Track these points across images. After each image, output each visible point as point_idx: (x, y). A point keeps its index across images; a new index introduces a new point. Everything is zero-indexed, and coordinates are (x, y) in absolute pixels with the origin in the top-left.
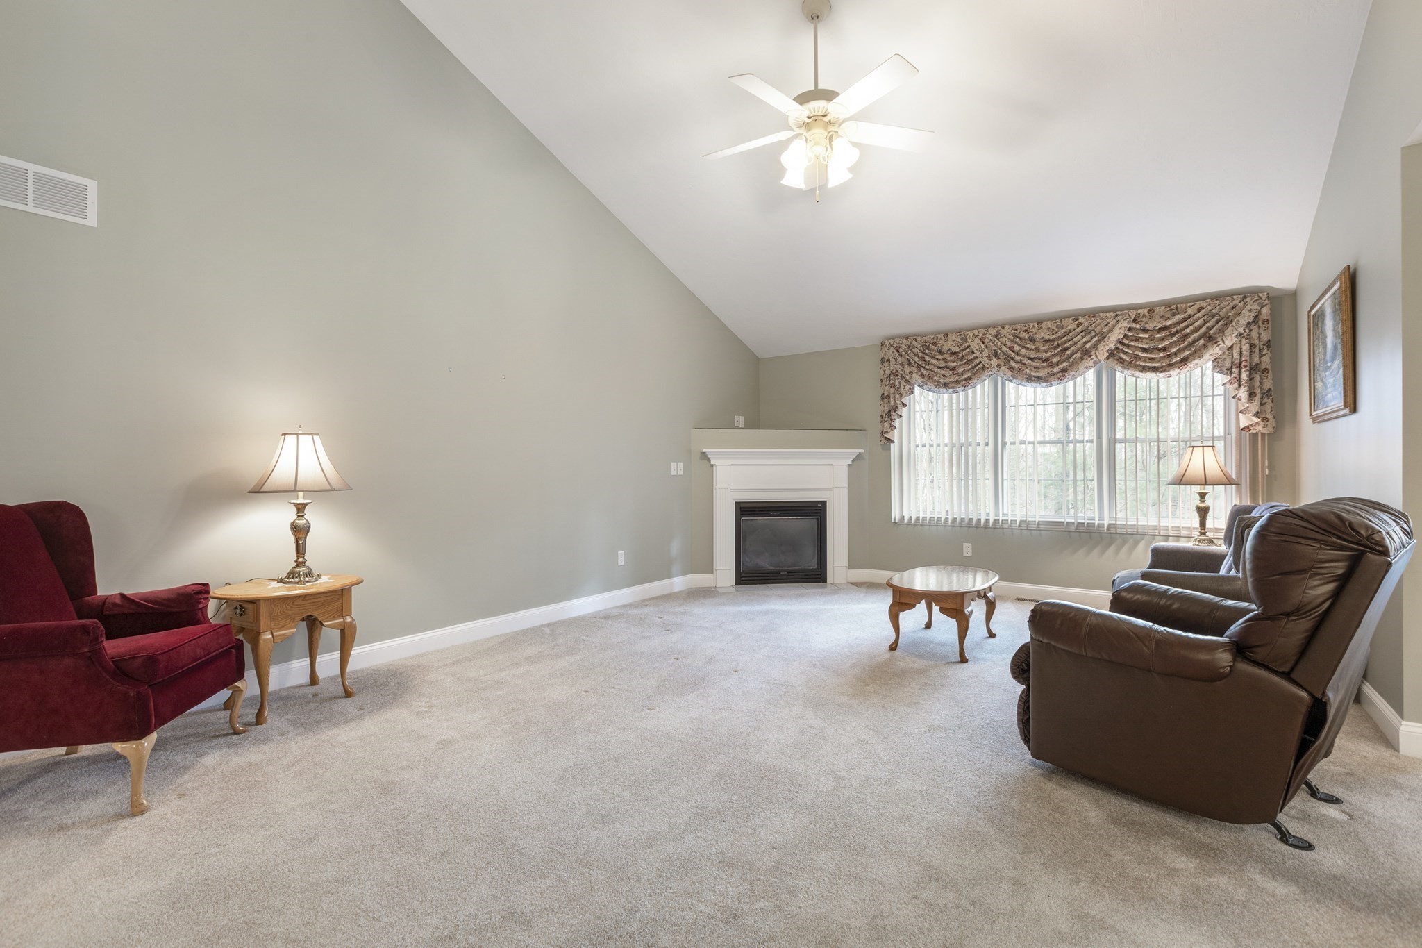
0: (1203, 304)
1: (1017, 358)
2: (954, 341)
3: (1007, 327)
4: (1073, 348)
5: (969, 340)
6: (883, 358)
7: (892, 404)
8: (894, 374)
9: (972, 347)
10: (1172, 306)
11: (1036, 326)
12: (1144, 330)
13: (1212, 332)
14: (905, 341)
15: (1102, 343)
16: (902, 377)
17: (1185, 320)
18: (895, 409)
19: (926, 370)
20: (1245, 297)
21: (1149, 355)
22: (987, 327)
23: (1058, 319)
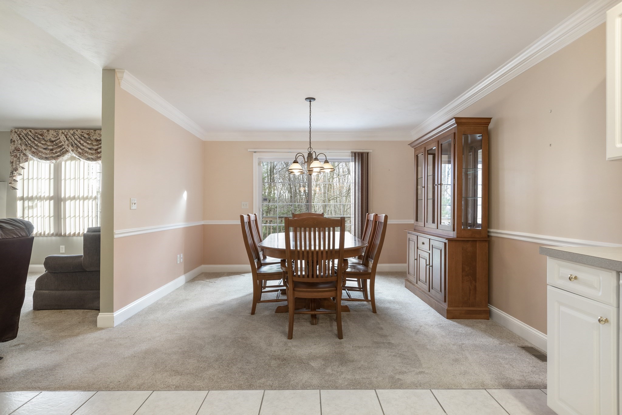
1: (82, 147)
2: (53, 134)
3: (79, 131)
5: (60, 135)
6: (11, 140)
7: (14, 167)
8: (17, 150)
9: (61, 139)
11: (93, 132)
14: (24, 131)
16: (22, 152)
18: (16, 170)
19: (35, 149)
22: (69, 129)
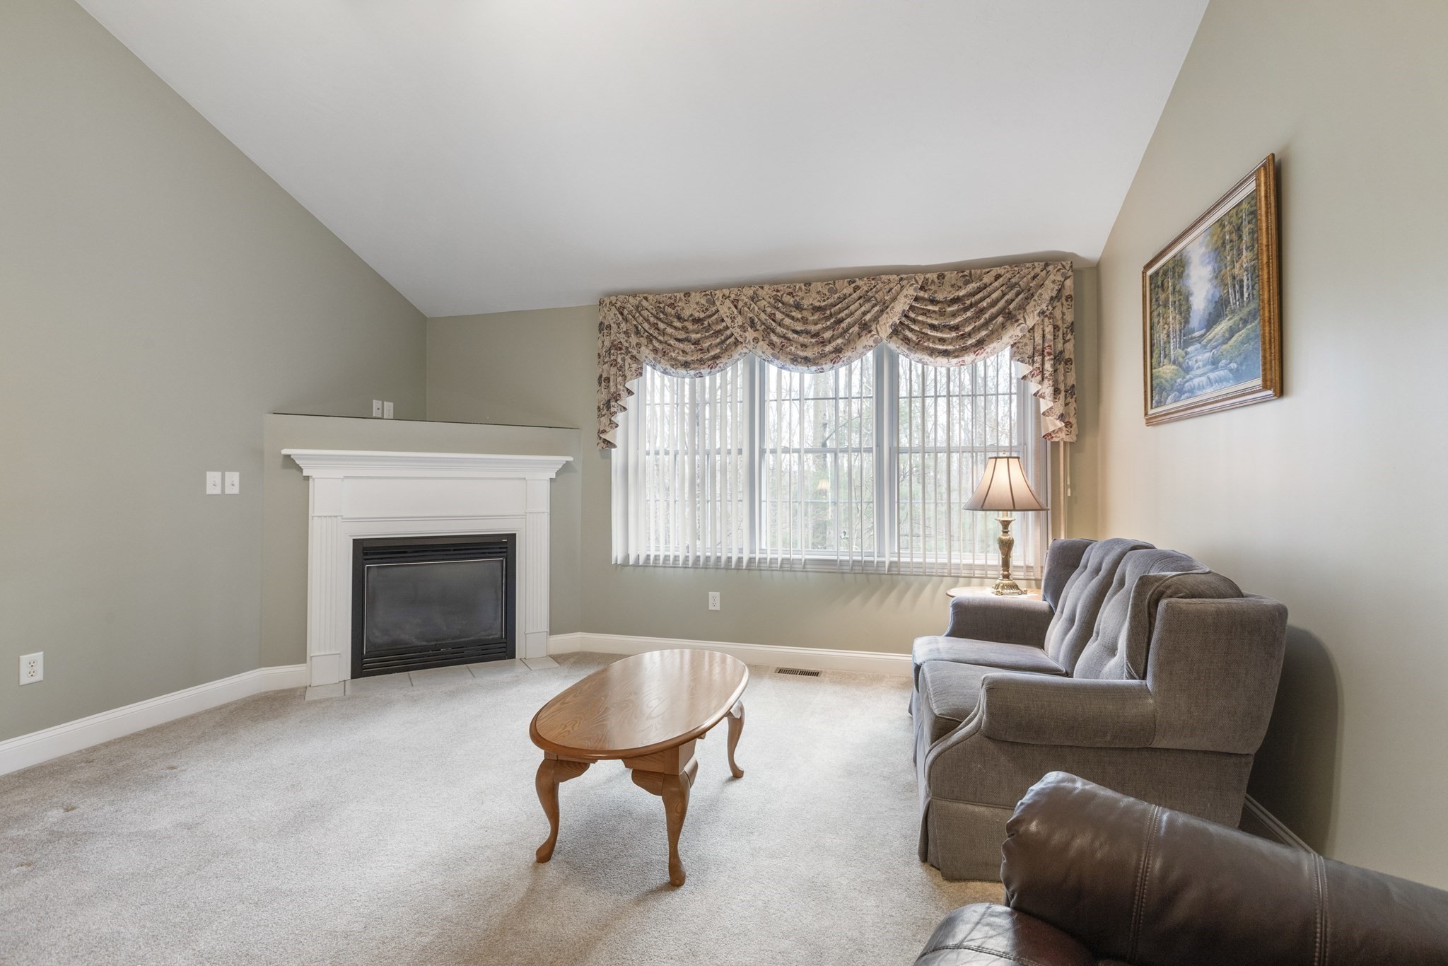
0: (1001, 271)
1: (779, 330)
2: (697, 303)
3: (766, 287)
4: (849, 320)
5: (718, 303)
6: (601, 323)
7: (613, 389)
8: (617, 347)
9: (721, 312)
10: (966, 272)
11: (803, 287)
12: (933, 301)
13: (1011, 307)
14: (631, 299)
15: (885, 315)
16: (628, 352)
17: (980, 290)
18: (617, 397)
19: (661, 342)
20: (1047, 265)
21: (939, 335)
22: (741, 286)
23: (831, 279)
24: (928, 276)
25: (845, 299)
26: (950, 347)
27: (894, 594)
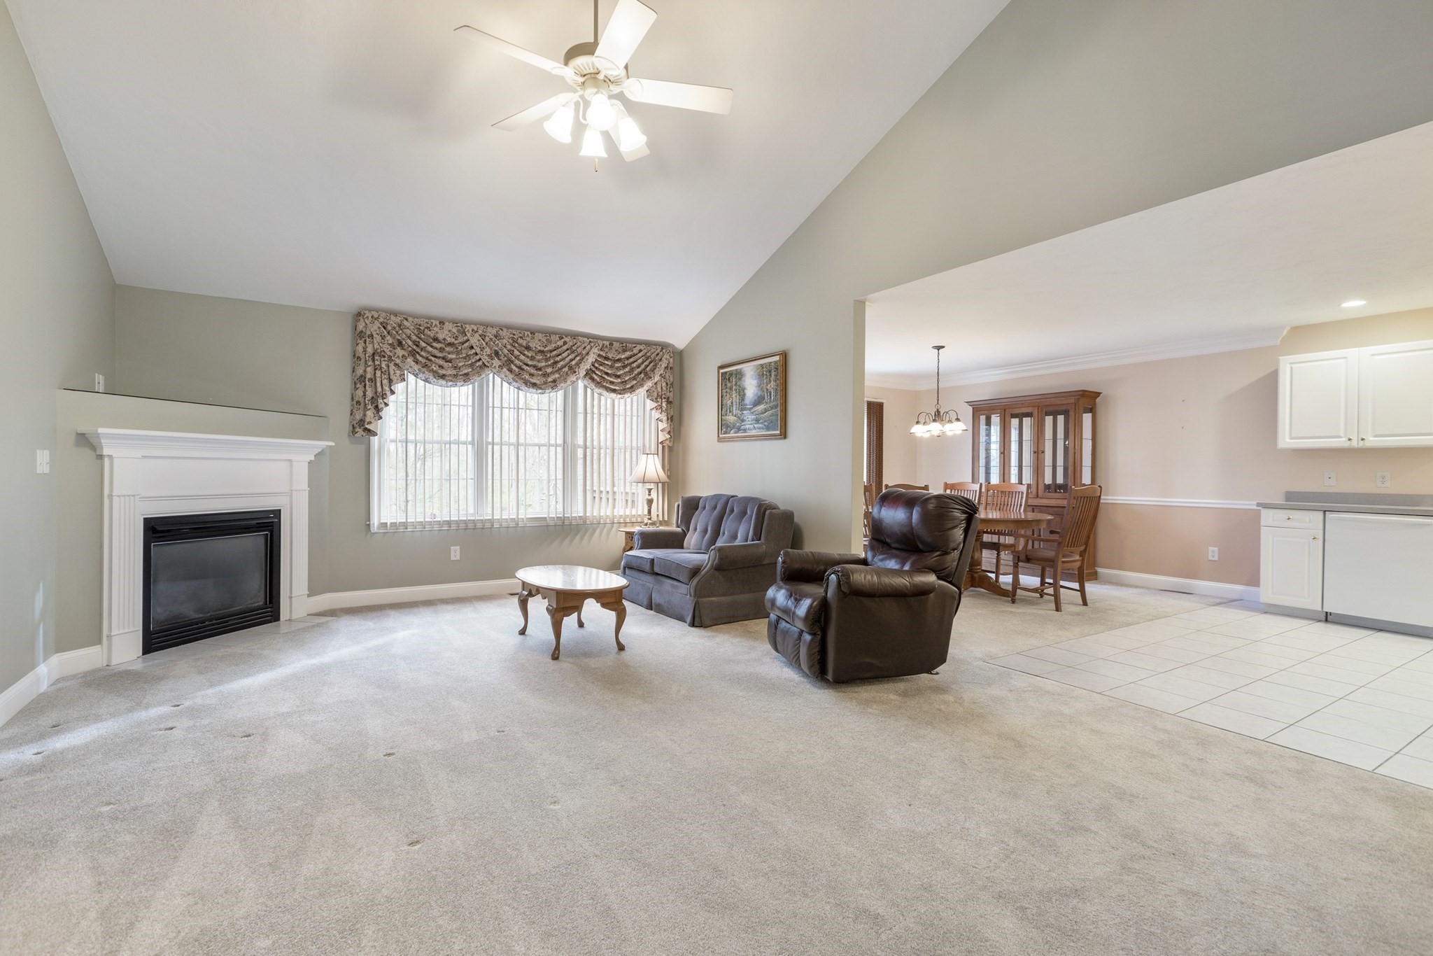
0: (642, 347)
1: (516, 362)
2: (450, 331)
4: (562, 363)
5: (469, 335)
6: (362, 332)
7: (379, 390)
9: (471, 341)
10: (625, 344)
12: (607, 358)
13: (648, 369)
15: (583, 363)
16: (391, 360)
17: (632, 356)
18: (382, 396)
19: (422, 357)
20: (662, 349)
21: (611, 379)
22: (487, 325)
23: (549, 333)
24: (604, 342)
25: (558, 348)
26: (617, 388)
27: (578, 538)
